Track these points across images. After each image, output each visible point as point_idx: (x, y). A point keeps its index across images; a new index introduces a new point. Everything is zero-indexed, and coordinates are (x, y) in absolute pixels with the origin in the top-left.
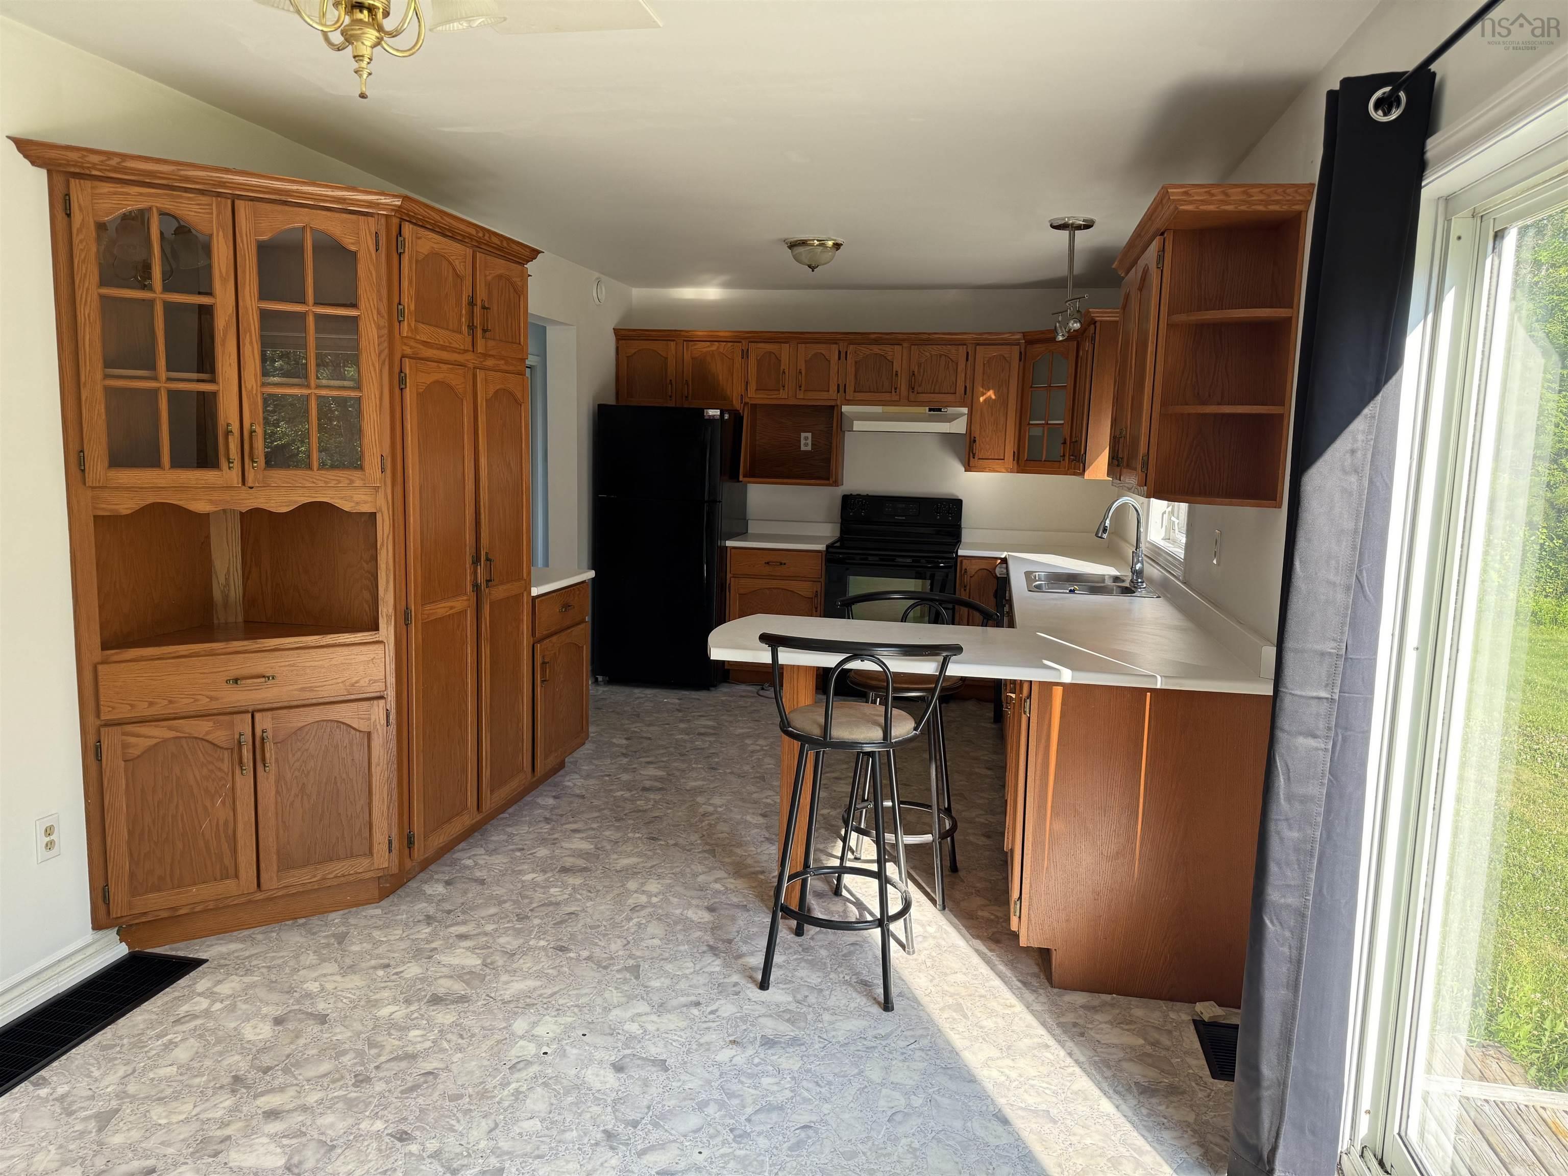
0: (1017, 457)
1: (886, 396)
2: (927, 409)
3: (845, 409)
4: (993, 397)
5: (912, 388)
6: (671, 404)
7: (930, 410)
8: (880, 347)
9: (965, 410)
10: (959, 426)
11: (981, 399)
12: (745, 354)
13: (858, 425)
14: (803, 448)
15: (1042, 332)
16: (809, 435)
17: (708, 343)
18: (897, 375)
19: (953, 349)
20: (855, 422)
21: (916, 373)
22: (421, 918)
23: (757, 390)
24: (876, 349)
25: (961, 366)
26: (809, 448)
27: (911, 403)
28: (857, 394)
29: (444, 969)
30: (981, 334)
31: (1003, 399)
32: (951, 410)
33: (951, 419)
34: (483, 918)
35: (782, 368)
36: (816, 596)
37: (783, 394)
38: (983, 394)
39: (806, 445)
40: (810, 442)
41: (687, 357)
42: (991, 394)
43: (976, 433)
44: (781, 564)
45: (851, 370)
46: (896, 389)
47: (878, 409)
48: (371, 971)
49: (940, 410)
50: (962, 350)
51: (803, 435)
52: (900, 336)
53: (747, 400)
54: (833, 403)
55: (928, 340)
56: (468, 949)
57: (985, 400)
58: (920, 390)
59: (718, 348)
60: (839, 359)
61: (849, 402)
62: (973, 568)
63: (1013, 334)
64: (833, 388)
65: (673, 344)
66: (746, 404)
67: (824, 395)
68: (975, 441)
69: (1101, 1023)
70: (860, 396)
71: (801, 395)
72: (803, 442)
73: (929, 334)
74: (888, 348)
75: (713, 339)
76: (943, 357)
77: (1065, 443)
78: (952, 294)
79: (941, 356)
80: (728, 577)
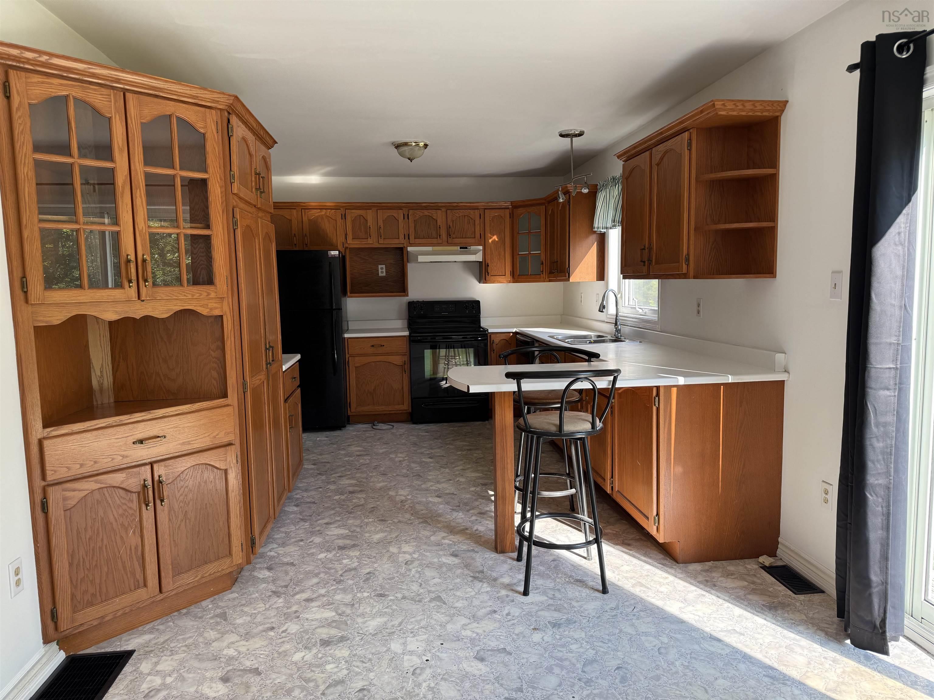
0: (513, 274)
1: (435, 241)
2: (459, 247)
3: (409, 249)
4: (497, 240)
5: (449, 235)
6: (297, 249)
7: (461, 248)
8: (430, 211)
9: (481, 248)
10: (479, 257)
11: (490, 241)
12: (344, 217)
13: (421, 259)
14: (380, 274)
15: (523, 201)
16: (384, 266)
17: (319, 210)
18: (440, 227)
19: (472, 212)
20: (419, 257)
21: (451, 226)
22: (270, 594)
23: (353, 239)
24: (426, 213)
25: (477, 222)
26: (384, 274)
27: (449, 244)
28: (416, 240)
29: (314, 623)
30: (488, 203)
31: (502, 240)
32: (473, 248)
33: (475, 253)
34: (313, 586)
35: (368, 225)
36: (405, 364)
37: (370, 241)
38: (491, 238)
39: (382, 272)
40: (384, 270)
41: (305, 219)
42: (495, 238)
43: (488, 261)
44: (381, 346)
45: (412, 225)
46: (440, 236)
47: (429, 249)
48: (264, 633)
49: (466, 248)
50: (477, 212)
51: (380, 266)
52: (440, 205)
53: (347, 245)
54: (401, 246)
55: (457, 206)
56: (319, 606)
57: (492, 241)
58: (454, 236)
59: (326, 213)
60: (404, 219)
61: (411, 245)
62: (497, 340)
63: (505, 202)
64: (402, 236)
65: (295, 211)
66: (346, 248)
67: (396, 241)
68: (488, 265)
69: (718, 577)
70: (418, 241)
71: (381, 241)
72: (380, 270)
73: (457, 203)
74: (433, 212)
75: (322, 208)
76: (466, 217)
77: (542, 264)
78: (463, 181)
79: (465, 216)
80: (347, 357)
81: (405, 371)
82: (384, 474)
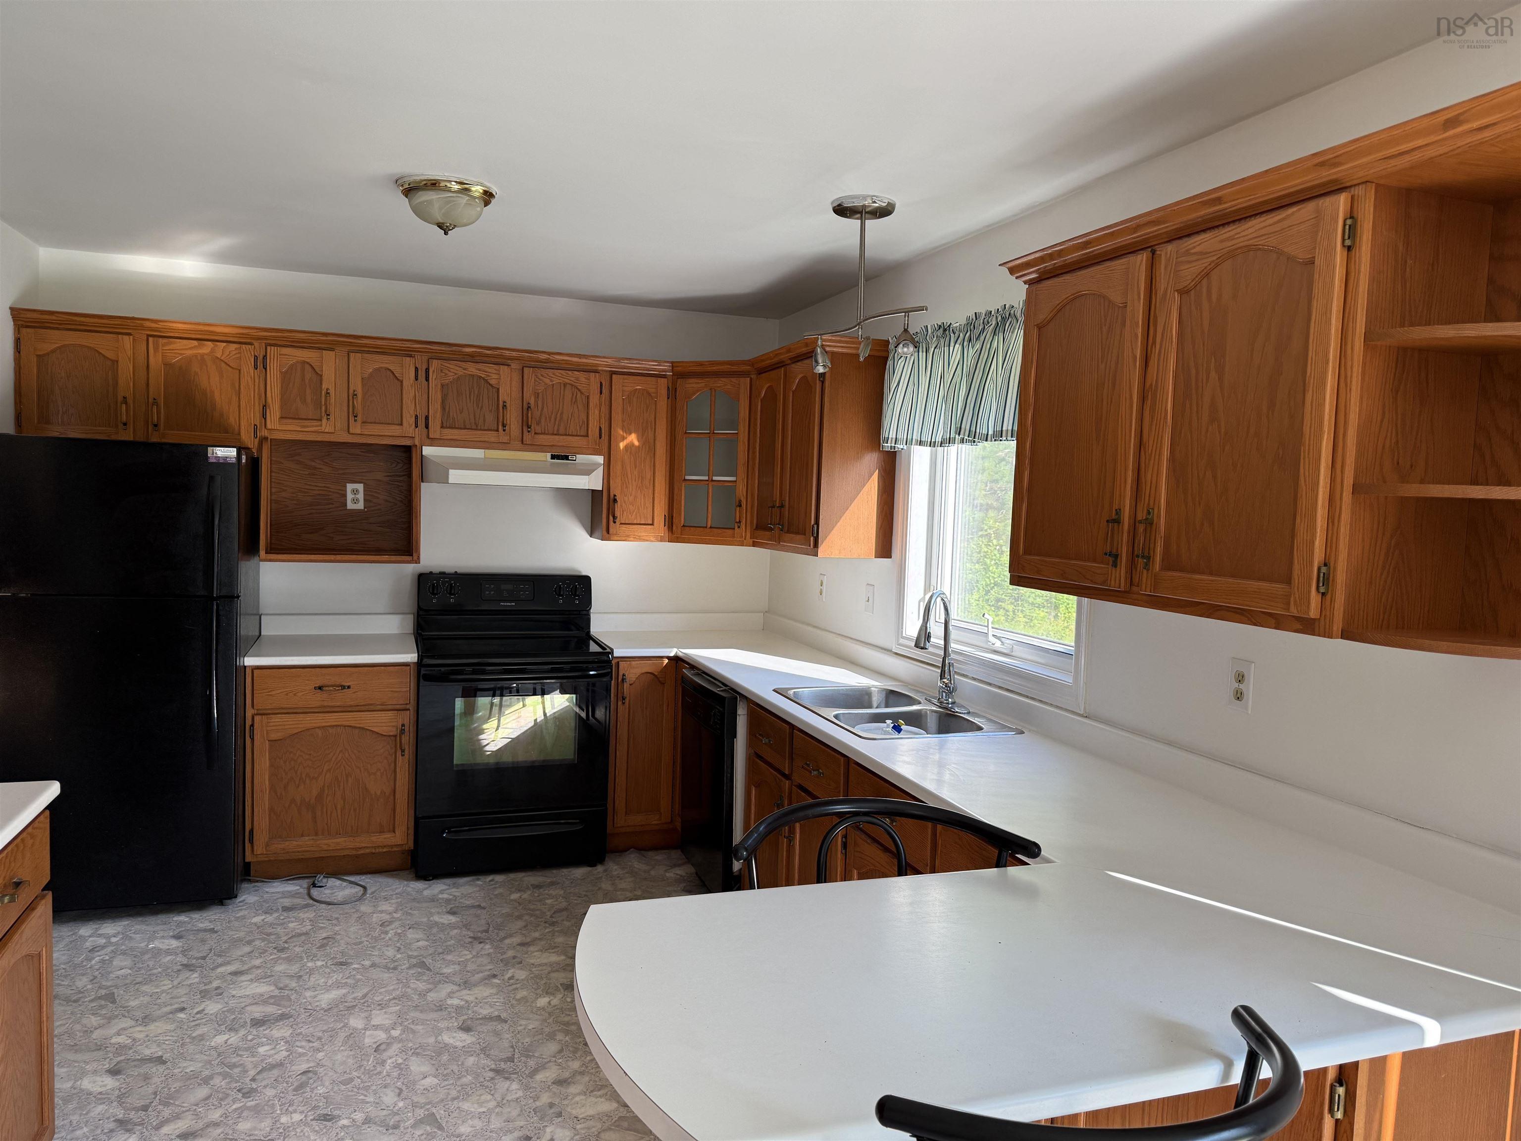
0: (670, 522)
1: (491, 436)
2: (549, 455)
3: (427, 451)
4: (636, 443)
5: (526, 425)
6: (127, 436)
7: (553, 457)
8: (480, 366)
9: (600, 459)
10: (594, 481)
11: (622, 445)
12: (261, 363)
13: (456, 476)
14: (350, 506)
15: (701, 364)
16: (360, 487)
17: (195, 343)
18: (504, 406)
19: (582, 376)
20: (451, 472)
21: (532, 406)
23: (282, 418)
24: (472, 369)
25: (594, 400)
26: (360, 506)
27: (524, 445)
28: (446, 431)
30: (619, 360)
31: (649, 445)
32: (581, 458)
33: (587, 471)
35: (324, 386)
36: (402, 731)
37: (326, 426)
38: (624, 439)
39: (355, 501)
40: (361, 496)
41: (155, 361)
42: (633, 439)
43: (616, 490)
44: (343, 687)
45: (436, 395)
46: (504, 426)
47: (477, 454)
49: (566, 458)
50: (594, 379)
51: (350, 487)
52: (507, 353)
53: (265, 433)
54: (408, 443)
55: (547, 361)
57: (626, 447)
58: (538, 430)
59: (213, 351)
60: (416, 379)
61: (433, 442)
62: (632, 673)
63: (660, 363)
64: (408, 420)
65: (127, 341)
66: (264, 439)
67: (395, 430)
68: (615, 501)
70: (449, 433)
71: (356, 428)
72: (350, 496)
73: (549, 354)
74: (491, 369)
75: (203, 336)
76: (568, 387)
77: (740, 506)
78: (559, 306)
79: (565, 385)
80: (249, 714)
81: (403, 751)
82: (342, 964)
